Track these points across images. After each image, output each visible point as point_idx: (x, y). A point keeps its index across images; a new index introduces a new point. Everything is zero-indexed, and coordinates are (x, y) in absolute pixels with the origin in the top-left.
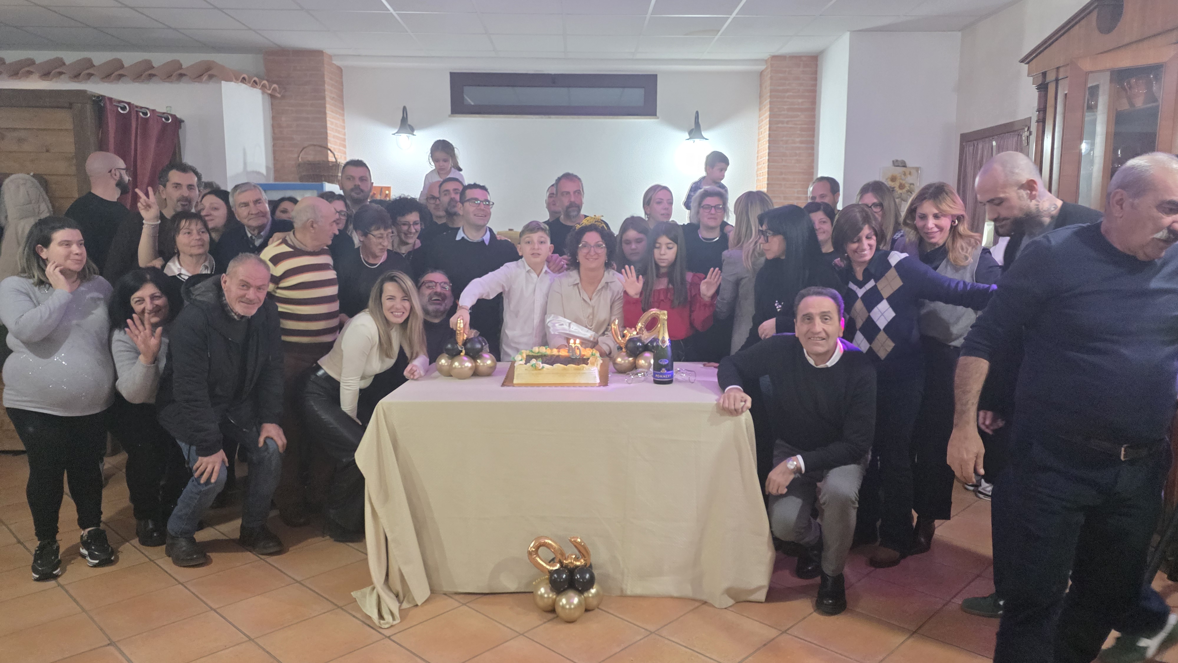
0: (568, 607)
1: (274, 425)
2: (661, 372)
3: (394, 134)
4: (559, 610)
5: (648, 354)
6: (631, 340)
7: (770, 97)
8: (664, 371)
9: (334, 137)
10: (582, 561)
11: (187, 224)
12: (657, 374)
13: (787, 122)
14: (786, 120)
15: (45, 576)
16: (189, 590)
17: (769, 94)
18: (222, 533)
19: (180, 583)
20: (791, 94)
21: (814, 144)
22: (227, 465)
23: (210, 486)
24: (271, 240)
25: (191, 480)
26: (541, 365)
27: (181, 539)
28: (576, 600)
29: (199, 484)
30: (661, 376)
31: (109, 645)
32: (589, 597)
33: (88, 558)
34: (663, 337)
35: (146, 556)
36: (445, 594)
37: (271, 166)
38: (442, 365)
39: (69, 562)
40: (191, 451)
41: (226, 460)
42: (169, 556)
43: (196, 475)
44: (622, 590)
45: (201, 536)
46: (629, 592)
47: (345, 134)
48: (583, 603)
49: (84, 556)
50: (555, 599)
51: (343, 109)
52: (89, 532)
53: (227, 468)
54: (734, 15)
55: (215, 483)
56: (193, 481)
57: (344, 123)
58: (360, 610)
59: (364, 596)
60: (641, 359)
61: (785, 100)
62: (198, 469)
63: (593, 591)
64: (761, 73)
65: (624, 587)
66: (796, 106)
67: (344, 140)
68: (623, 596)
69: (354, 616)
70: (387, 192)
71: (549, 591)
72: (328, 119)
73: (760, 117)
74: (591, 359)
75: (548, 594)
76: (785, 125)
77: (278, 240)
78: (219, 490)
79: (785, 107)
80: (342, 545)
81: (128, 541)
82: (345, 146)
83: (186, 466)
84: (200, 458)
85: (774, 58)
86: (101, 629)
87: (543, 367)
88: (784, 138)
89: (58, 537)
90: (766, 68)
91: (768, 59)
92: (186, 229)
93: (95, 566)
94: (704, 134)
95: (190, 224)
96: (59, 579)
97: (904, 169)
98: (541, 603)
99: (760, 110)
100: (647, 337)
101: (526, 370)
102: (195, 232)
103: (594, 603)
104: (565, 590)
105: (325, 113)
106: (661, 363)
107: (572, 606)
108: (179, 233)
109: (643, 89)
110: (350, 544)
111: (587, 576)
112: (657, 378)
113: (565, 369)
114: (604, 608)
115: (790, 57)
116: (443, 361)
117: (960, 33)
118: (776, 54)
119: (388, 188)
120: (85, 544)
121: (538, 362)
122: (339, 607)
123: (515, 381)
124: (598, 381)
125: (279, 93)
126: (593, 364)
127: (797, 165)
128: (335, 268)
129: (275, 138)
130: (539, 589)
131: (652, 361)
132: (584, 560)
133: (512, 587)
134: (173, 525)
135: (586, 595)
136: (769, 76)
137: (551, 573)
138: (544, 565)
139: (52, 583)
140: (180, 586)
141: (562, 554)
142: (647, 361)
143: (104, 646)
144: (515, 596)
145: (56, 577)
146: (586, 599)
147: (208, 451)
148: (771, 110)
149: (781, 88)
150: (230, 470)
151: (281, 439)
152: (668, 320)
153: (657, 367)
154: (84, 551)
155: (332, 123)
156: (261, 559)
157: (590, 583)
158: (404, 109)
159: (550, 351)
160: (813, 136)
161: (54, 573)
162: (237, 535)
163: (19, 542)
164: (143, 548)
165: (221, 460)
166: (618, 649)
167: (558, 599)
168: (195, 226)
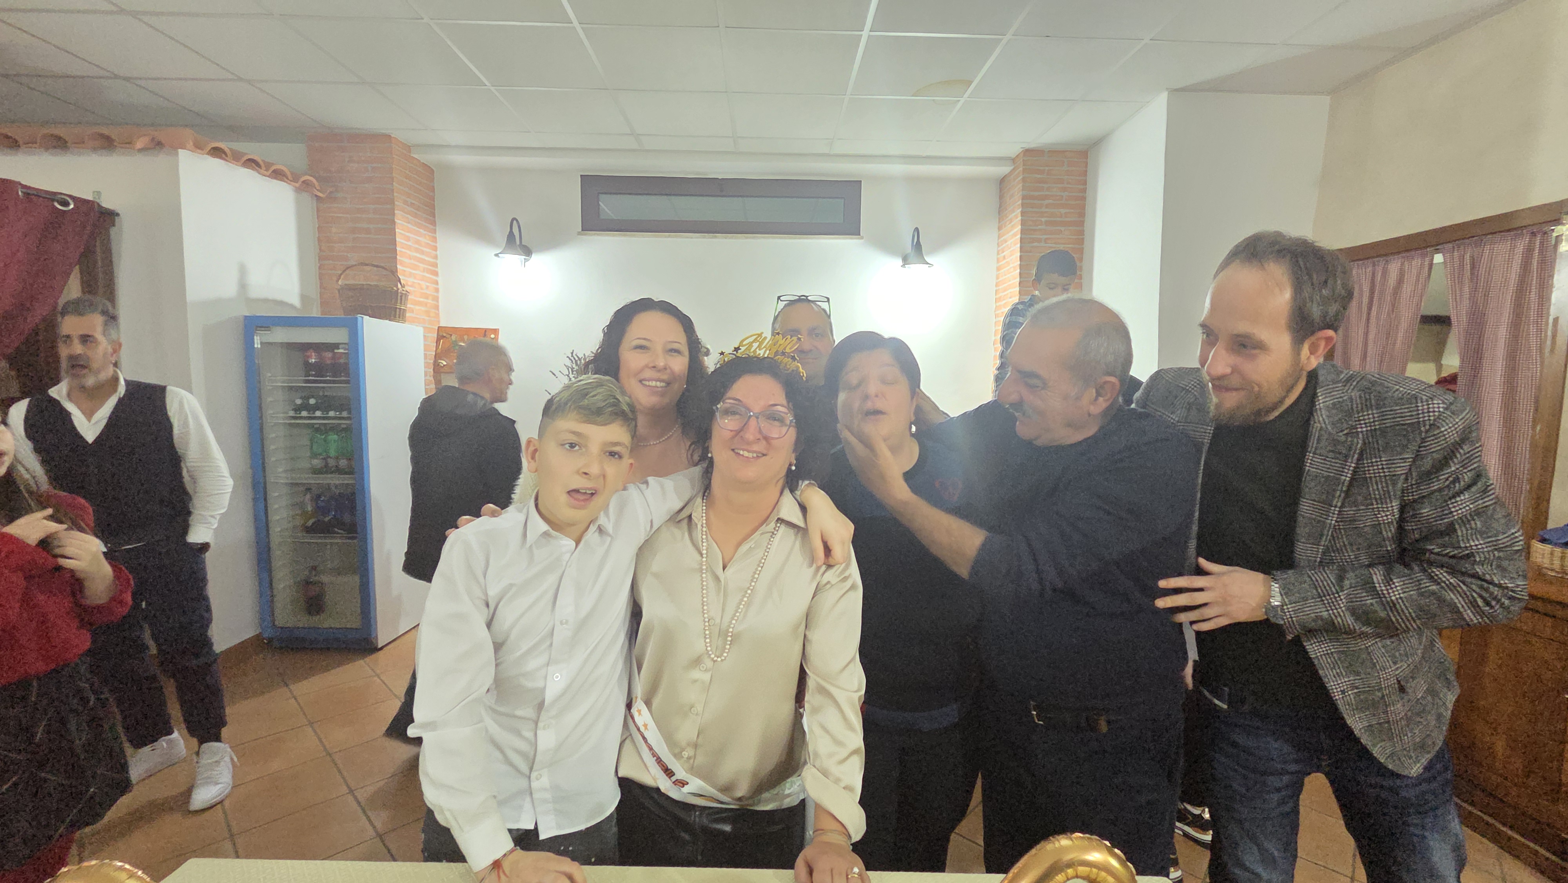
3: (498, 255)
7: (1023, 206)
9: (411, 258)
13: (1046, 240)
14: (1045, 236)
17: (1020, 202)
20: (1050, 201)
47: (436, 257)
57: (436, 242)
61: (1044, 210)
64: (1002, 182)
66: (1058, 219)
67: (435, 265)
72: (398, 231)
73: (999, 239)
79: (1043, 219)
82: (436, 274)
85: (1027, 153)
90: (1014, 169)
91: (1018, 155)
94: (927, 259)
99: (1000, 229)
105: (393, 224)
109: (842, 200)
115: (1049, 150)
118: (1033, 146)
119: (496, 331)
129: (322, 257)
136: (1019, 179)
148: (1023, 223)
149: (1037, 194)
155: (408, 239)
158: (514, 220)
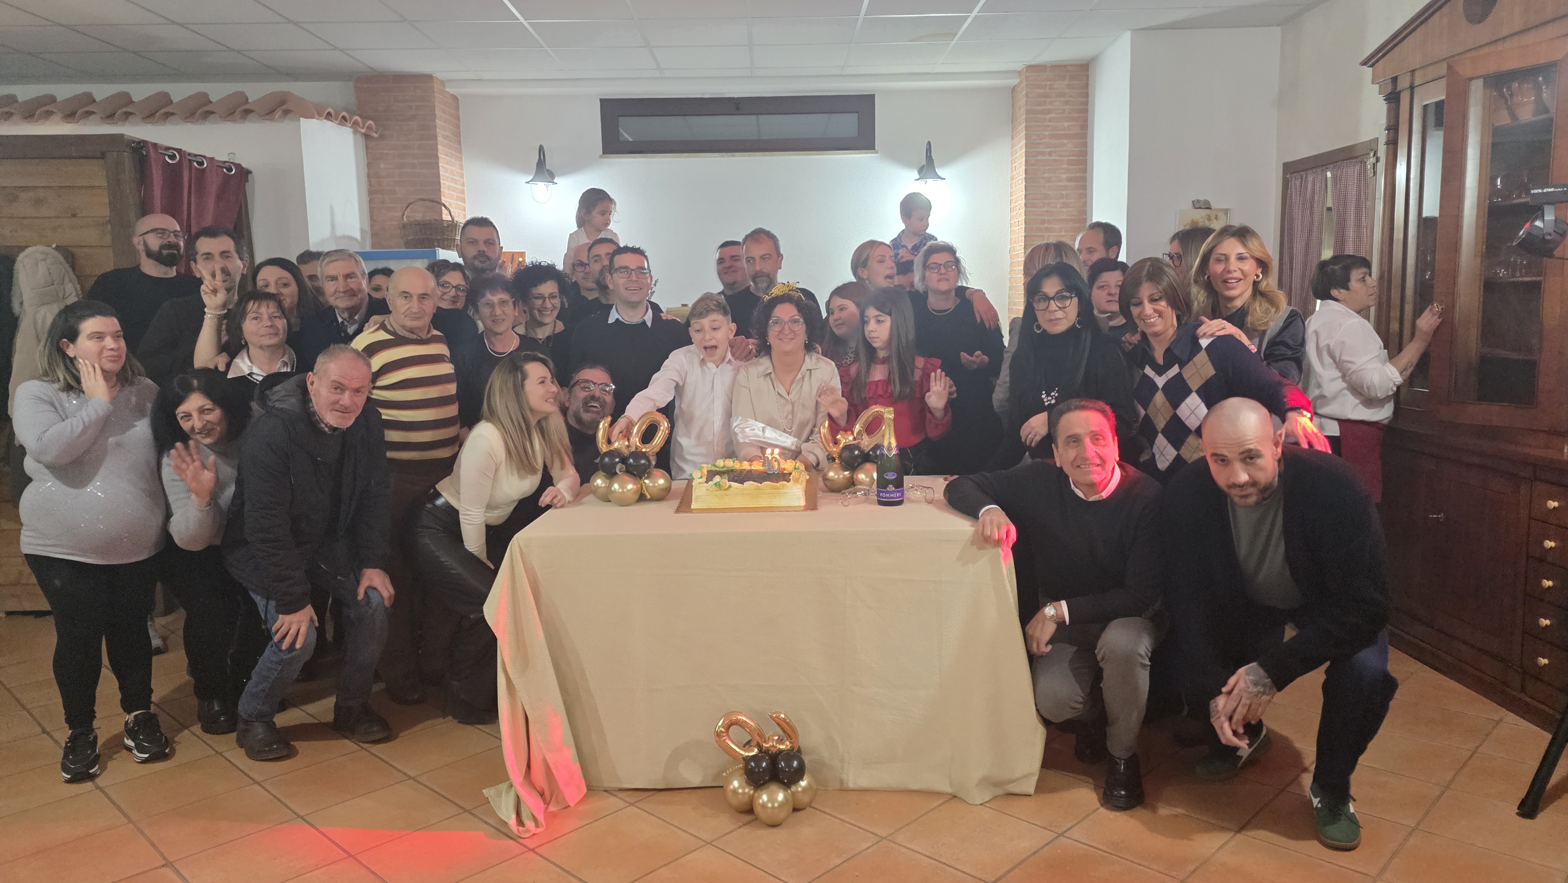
0: (770, 805)
1: (377, 570)
2: (888, 489)
3: (528, 182)
4: (758, 809)
5: (868, 466)
6: (847, 447)
7: (1026, 120)
8: (891, 488)
9: (449, 188)
10: (788, 743)
11: (256, 305)
12: (882, 492)
13: (1050, 154)
14: (1048, 150)
15: (80, 776)
16: (268, 791)
17: (1024, 117)
18: (312, 716)
19: (256, 782)
20: (1054, 115)
21: (1086, 181)
22: (317, 624)
23: (294, 653)
24: (366, 325)
25: (269, 646)
26: (728, 483)
27: (256, 723)
28: (781, 796)
29: (280, 650)
30: (888, 495)
31: (163, 866)
32: (797, 792)
33: (135, 752)
34: (890, 443)
35: (212, 748)
36: (606, 791)
37: (367, 228)
38: (598, 487)
39: (110, 758)
40: (269, 607)
41: (316, 618)
42: (242, 747)
43: (276, 638)
44: (842, 782)
45: (282, 720)
46: (851, 785)
47: (463, 185)
48: (790, 799)
49: (129, 749)
50: (753, 796)
51: (460, 151)
52: (135, 716)
53: (316, 628)
54: (975, 13)
55: (301, 649)
56: (272, 646)
57: (462, 169)
58: (493, 814)
59: (499, 795)
60: (861, 473)
61: (1048, 123)
62: (278, 630)
63: (803, 783)
64: (1014, 89)
65: (845, 777)
66: (1061, 132)
67: (463, 192)
68: (844, 789)
69: (486, 823)
70: (521, 259)
71: (744, 784)
72: (440, 164)
73: (1012, 148)
74: (793, 473)
75: (744, 789)
76: (1047, 157)
77: (375, 324)
78: (307, 658)
79: (1047, 133)
80: (469, 728)
81: (187, 728)
82: (463, 200)
83: (263, 627)
84: (280, 616)
85: (1031, 68)
86: (153, 845)
87: (730, 486)
88: (1046, 175)
89: (96, 724)
90: (1021, 82)
91: (1023, 69)
92: (254, 312)
93: (145, 761)
94: (939, 172)
95: (259, 307)
96: (98, 780)
97: (1208, 210)
98: (734, 801)
99: (1013, 138)
100: (867, 443)
101: (707, 490)
102: (265, 316)
103: (806, 799)
104: (765, 783)
105: (437, 158)
106: (887, 477)
107: (776, 805)
108: (245, 319)
109: (857, 114)
110: (480, 727)
111: (795, 763)
112: (882, 497)
113: (758, 489)
114: (818, 807)
115: (1052, 66)
116: (599, 482)
117: (1279, 28)
118: (1033, 63)
119: (522, 254)
120: (131, 732)
121: (723, 480)
122: (465, 811)
123: (693, 507)
124: (803, 503)
125: (375, 132)
126: (797, 481)
127: (1064, 210)
128: (453, 360)
129: (371, 192)
130: (731, 783)
131: (875, 476)
132: (790, 743)
133: (696, 780)
134: (245, 706)
135: (793, 789)
136: (1025, 92)
137: (747, 760)
138: (738, 750)
139: (88, 786)
140: (257, 787)
141: (761, 735)
142: (867, 475)
143: (156, 868)
144: (700, 791)
145: (92, 777)
146: (793, 794)
147: (290, 607)
148: (1027, 137)
149: (1040, 108)
150: (320, 631)
151: (386, 588)
152: (895, 419)
153: (882, 484)
154: (130, 743)
155: (446, 170)
156: (362, 748)
157: (799, 773)
158: (541, 149)
159: (739, 464)
160: (1085, 171)
161: (91, 771)
162: (330, 717)
163: (44, 731)
164: (208, 737)
165: (308, 618)
166: (838, 861)
167: (756, 795)
168: (266, 310)
